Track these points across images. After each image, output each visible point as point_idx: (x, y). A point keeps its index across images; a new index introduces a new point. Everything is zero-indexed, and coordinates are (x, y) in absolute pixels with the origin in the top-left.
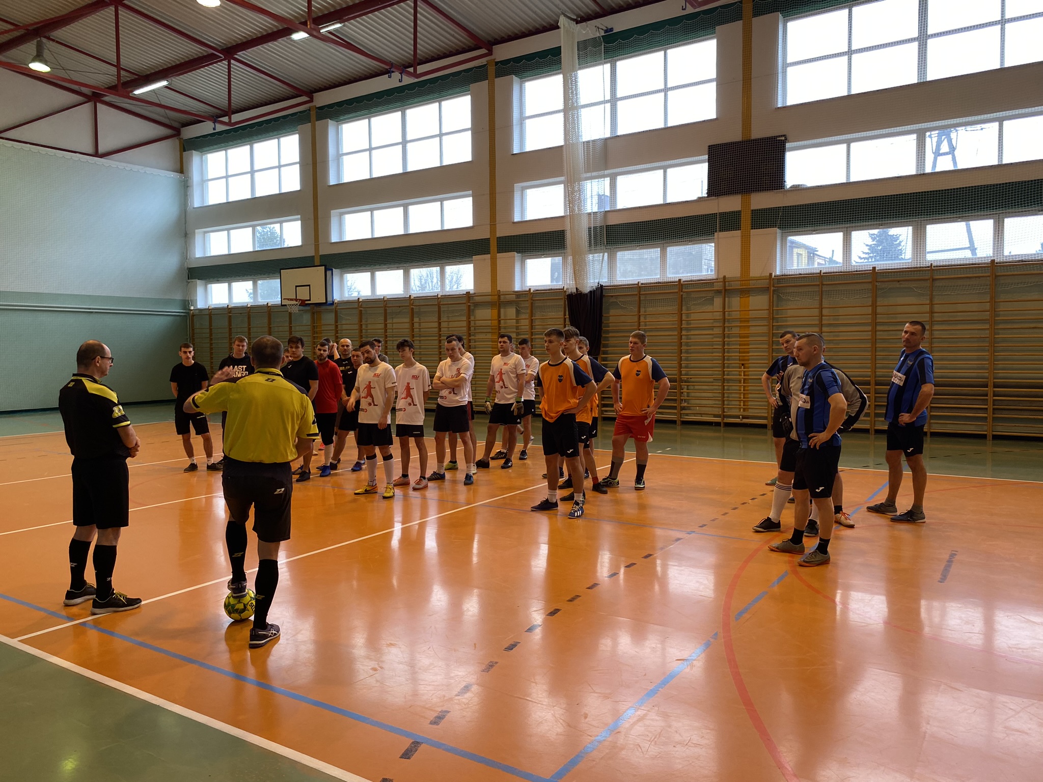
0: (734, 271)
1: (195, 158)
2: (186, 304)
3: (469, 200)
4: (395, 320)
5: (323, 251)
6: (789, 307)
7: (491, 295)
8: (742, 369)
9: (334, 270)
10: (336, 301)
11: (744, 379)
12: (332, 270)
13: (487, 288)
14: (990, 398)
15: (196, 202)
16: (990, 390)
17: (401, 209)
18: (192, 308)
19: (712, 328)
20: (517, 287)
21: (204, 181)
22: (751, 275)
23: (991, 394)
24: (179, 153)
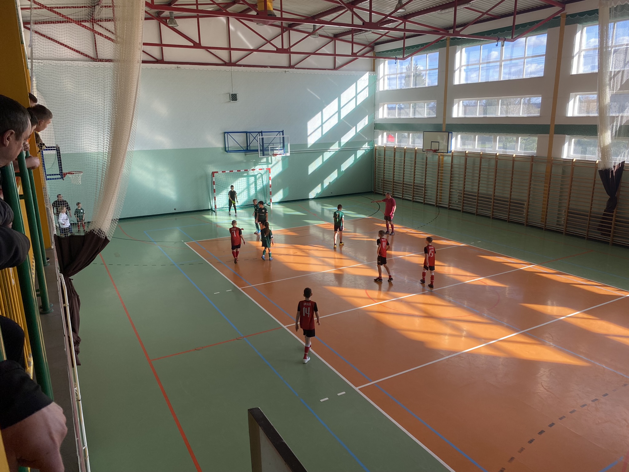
1: (381, 63)
2: (373, 143)
5: (448, 122)
7: (547, 159)
9: (453, 132)
10: (452, 151)
12: (452, 133)
13: (545, 154)
15: (381, 88)
18: (376, 145)
20: (565, 156)
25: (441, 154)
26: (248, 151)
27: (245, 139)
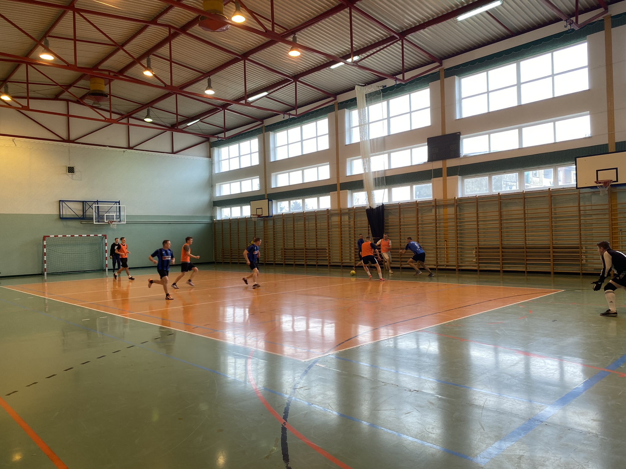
0: (440, 197)
1: (216, 151)
2: (212, 218)
3: (328, 166)
4: (299, 223)
6: (465, 213)
8: (445, 243)
9: (273, 200)
10: (273, 215)
11: (447, 248)
14: (551, 254)
15: (216, 171)
16: (551, 250)
17: (301, 171)
18: (215, 220)
19: (431, 223)
20: (349, 206)
21: (219, 161)
22: (448, 198)
23: (551, 252)
24: (209, 149)
25: (266, 218)
26: (84, 218)
27: (81, 208)
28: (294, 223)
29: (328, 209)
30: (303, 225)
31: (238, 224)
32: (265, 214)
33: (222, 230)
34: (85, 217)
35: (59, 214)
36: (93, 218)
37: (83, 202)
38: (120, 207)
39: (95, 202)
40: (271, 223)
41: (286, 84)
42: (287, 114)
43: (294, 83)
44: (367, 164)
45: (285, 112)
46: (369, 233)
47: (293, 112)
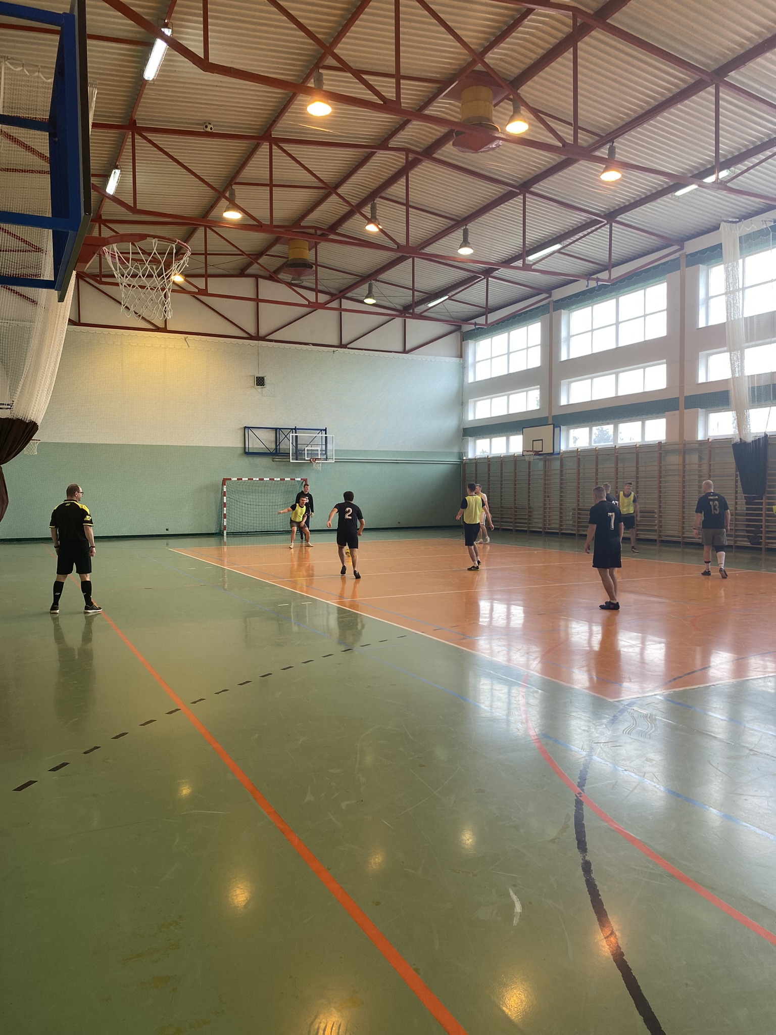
1: (471, 345)
2: (461, 455)
3: (664, 366)
4: (605, 466)
5: (555, 412)
7: (679, 444)
9: (562, 427)
10: (561, 451)
12: (560, 427)
13: (676, 439)
15: (471, 379)
17: (614, 376)
18: (465, 458)
20: (700, 437)
21: (476, 363)
24: (460, 342)
25: (547, 457)
26: (277, 454)
27: (273, 438)
28: (597, 466)
29: (660, 443)
30: (613, 470)
31: (502, 465)
32: (548, 449)
33: (476, 474)
34: (278, 452)
35: (244, 447)
36: (289, 454)
37: (276, 429)
38: (326, 437)
39: (292, 429)
40: (556, 465)
41: (593, 228)
42: (594, 279)
43: (608, 226)
44: (737, 363)
45: (588, 276)
46: (736, 487)
47: (604, 275)
